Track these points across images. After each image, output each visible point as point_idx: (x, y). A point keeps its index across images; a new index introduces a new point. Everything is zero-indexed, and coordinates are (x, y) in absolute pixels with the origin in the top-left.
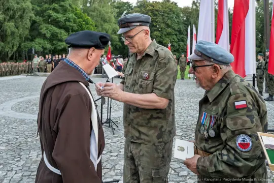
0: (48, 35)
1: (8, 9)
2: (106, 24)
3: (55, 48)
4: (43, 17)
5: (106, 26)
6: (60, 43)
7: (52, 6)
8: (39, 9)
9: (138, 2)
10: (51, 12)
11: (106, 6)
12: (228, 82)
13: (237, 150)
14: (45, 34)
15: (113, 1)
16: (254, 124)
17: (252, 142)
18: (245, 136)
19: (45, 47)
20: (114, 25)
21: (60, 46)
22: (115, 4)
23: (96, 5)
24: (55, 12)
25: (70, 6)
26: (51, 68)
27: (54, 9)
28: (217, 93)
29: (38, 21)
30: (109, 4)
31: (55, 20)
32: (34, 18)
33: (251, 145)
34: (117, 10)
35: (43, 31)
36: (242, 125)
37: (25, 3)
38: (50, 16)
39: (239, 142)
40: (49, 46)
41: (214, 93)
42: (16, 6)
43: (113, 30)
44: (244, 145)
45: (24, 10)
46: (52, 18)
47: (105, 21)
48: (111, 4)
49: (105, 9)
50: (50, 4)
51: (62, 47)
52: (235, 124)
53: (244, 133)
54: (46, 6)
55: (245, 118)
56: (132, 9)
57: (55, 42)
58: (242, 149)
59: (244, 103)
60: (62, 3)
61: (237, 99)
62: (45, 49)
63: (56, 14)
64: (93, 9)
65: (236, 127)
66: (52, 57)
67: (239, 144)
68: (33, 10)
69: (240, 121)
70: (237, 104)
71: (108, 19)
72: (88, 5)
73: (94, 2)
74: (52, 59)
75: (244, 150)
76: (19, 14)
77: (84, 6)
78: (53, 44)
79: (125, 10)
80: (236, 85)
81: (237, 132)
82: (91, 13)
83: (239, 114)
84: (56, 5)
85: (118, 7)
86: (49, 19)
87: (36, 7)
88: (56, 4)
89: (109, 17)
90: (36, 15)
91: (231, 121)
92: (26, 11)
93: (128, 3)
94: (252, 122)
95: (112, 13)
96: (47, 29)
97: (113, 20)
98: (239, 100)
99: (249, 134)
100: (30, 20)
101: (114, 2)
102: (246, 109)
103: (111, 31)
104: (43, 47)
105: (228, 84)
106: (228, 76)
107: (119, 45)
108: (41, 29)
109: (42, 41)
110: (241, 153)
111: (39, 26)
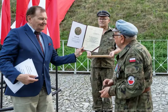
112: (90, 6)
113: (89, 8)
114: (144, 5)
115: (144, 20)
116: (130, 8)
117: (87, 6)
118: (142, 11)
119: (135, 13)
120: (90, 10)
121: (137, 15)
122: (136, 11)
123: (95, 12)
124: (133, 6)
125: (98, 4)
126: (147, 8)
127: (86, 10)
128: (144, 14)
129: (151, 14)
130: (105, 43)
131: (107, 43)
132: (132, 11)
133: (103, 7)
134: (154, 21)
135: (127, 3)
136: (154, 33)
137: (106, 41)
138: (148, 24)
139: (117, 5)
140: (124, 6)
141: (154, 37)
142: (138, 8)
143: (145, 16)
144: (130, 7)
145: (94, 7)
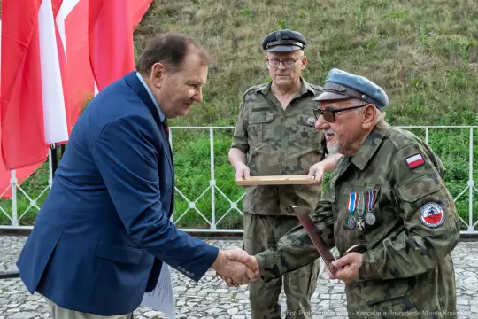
112: (210, 15)
113: (206, 20)
114: (390, 10)
115: (390, 61)
116: (342, 21)
117: (199, 13)
118: (381, 33)
119: (359, 39)
120: (210, 26)
121: (367, 43)
122: (364, 30)
123: (226, 32)
124: (355, 14)
125: (237, 6)
126: (398, 22)
127: (198, 27)
128: (389, 40)
129: (411, 42)
130: (292, 137)
131: (299, 136)
132: (350, 32)
133: (253, 17)
134: (423, 64)
135: (333, 6)
136: (422, 104)
137: (294, 129)
138: (404, 75)
139: (299, 13)
140: (322, 15)
141: (424, 116)
142: (369, 23)
143: (391, 47)
144: (343, 17)
145: (224, 15)
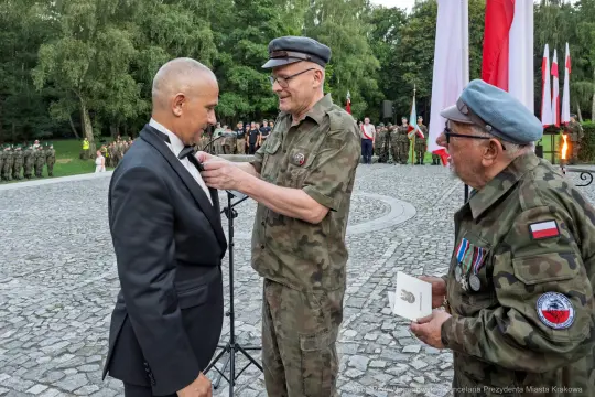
0: (244, 86)
1: (174, 43)
2: (352, 57)
3: (257, 109)
4: (233, 52)
5: (352, 61)
6: (264, 100)
7: (247, 32)
8: (224, 38)
9: (418, 5)
10: (245, 42)
11: (350, 20)
12: (518, 179)
13: (539, 324)
14: (238, 85)
15: (364, 9)
16: (577, 271)
17: (575, 308)
18: (558, 297)
19: (239, 108)
20: (368, 57)
21: (265, 104)
22: (369, 14)
23: (330, 21)
24: (254, 42)
25: (279, 27)
26: (243, 147)
27: (251, 37)
28: (490, 200)
29: (224, 60)
30: (358, 15)
31: (254, 56)
32: (217, 56)
33: (571, 315)
34: (372, 27)
35: (235, 79)
36: (551, 273)
37: (201, 29)
38: (245, 50)
39: (545, 308)
40: (245, 106)
41: (484, 200)
42: (186, 37)
43: (367, 68)
44: (556, 315)
45: (201, 42)
46: (248, 53)
47: (349, 51)
48: (360, 17)
49: (348, 27)
50: (244, 28)
51: (269, 106)
52: (534, 270)
53: (556, 290)
54: (237, 31)
55: (556, 258)
56: (404, 22)
57: (255, 98)
58: (550, 324)
59: (551, 225)
60: (265, 24)
61: (535, 217)
62: (239, 112)
63: (254, 45)
64: (324, 30)
65: (537, 277)
66: (244, 126)
67: (543, 312)
68: (215, 41)
69: (544, 265)
70: (535, 228)
71: (354, 45)
72: (317, 22)
73: (326, 16)
74: (244, 130)
75: (556, 326)
76: (192, 50)
77: (306, 25)
78: (252, 102)
79: (390, 25)
80: (532, 187)
81: (538, 287)
82: (322, 37)
83: (541, 250)
84: (255, 29)
85: (373, 22)
86: (244, 56)
87: (219, 34)
88: (255, 26)
89: (356, 42)
90: (220, 50)
91: (524, 264)
92: (204, 44)
93: (394, 9)
94: (573, 266)
95: (364, 34)
96: (241, 74)
97: (366, 47)
98: (540, 219)
99: (567, 291)
100: (211, 60)
101: (368, 10)
102: (557, 239)
103: (362, 71)
104: (236, 108)
105: (516, 184)
106: (518, 166)
107: (380, 97)
108: (231, 75)
109: (233, 97)
110: (549, 331)
111: (227, 70)
